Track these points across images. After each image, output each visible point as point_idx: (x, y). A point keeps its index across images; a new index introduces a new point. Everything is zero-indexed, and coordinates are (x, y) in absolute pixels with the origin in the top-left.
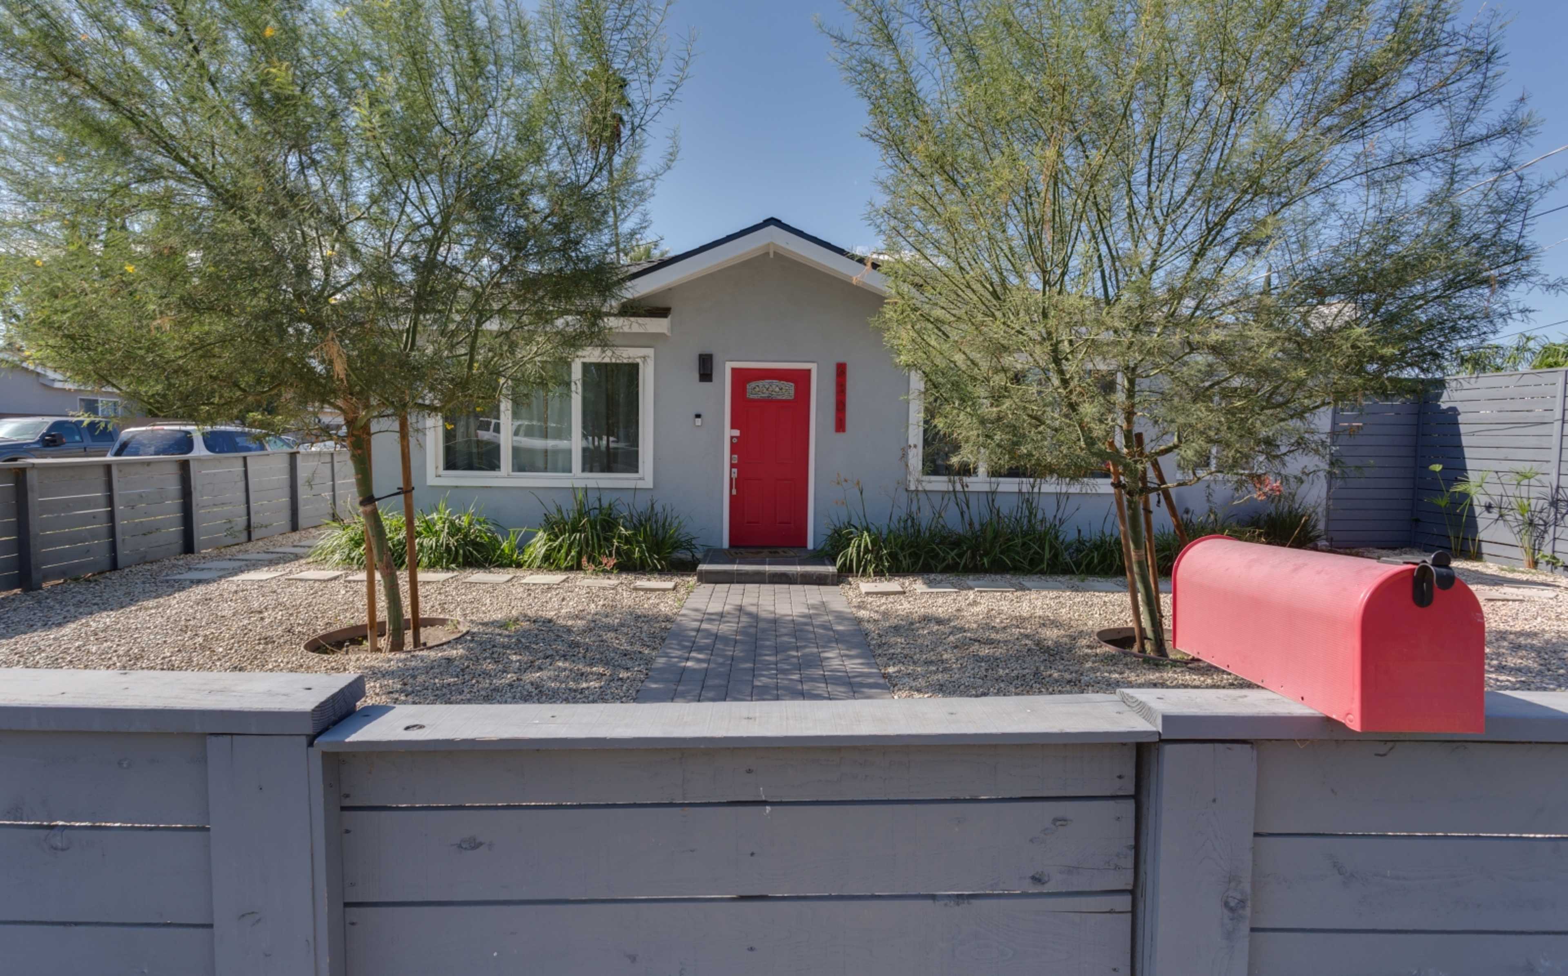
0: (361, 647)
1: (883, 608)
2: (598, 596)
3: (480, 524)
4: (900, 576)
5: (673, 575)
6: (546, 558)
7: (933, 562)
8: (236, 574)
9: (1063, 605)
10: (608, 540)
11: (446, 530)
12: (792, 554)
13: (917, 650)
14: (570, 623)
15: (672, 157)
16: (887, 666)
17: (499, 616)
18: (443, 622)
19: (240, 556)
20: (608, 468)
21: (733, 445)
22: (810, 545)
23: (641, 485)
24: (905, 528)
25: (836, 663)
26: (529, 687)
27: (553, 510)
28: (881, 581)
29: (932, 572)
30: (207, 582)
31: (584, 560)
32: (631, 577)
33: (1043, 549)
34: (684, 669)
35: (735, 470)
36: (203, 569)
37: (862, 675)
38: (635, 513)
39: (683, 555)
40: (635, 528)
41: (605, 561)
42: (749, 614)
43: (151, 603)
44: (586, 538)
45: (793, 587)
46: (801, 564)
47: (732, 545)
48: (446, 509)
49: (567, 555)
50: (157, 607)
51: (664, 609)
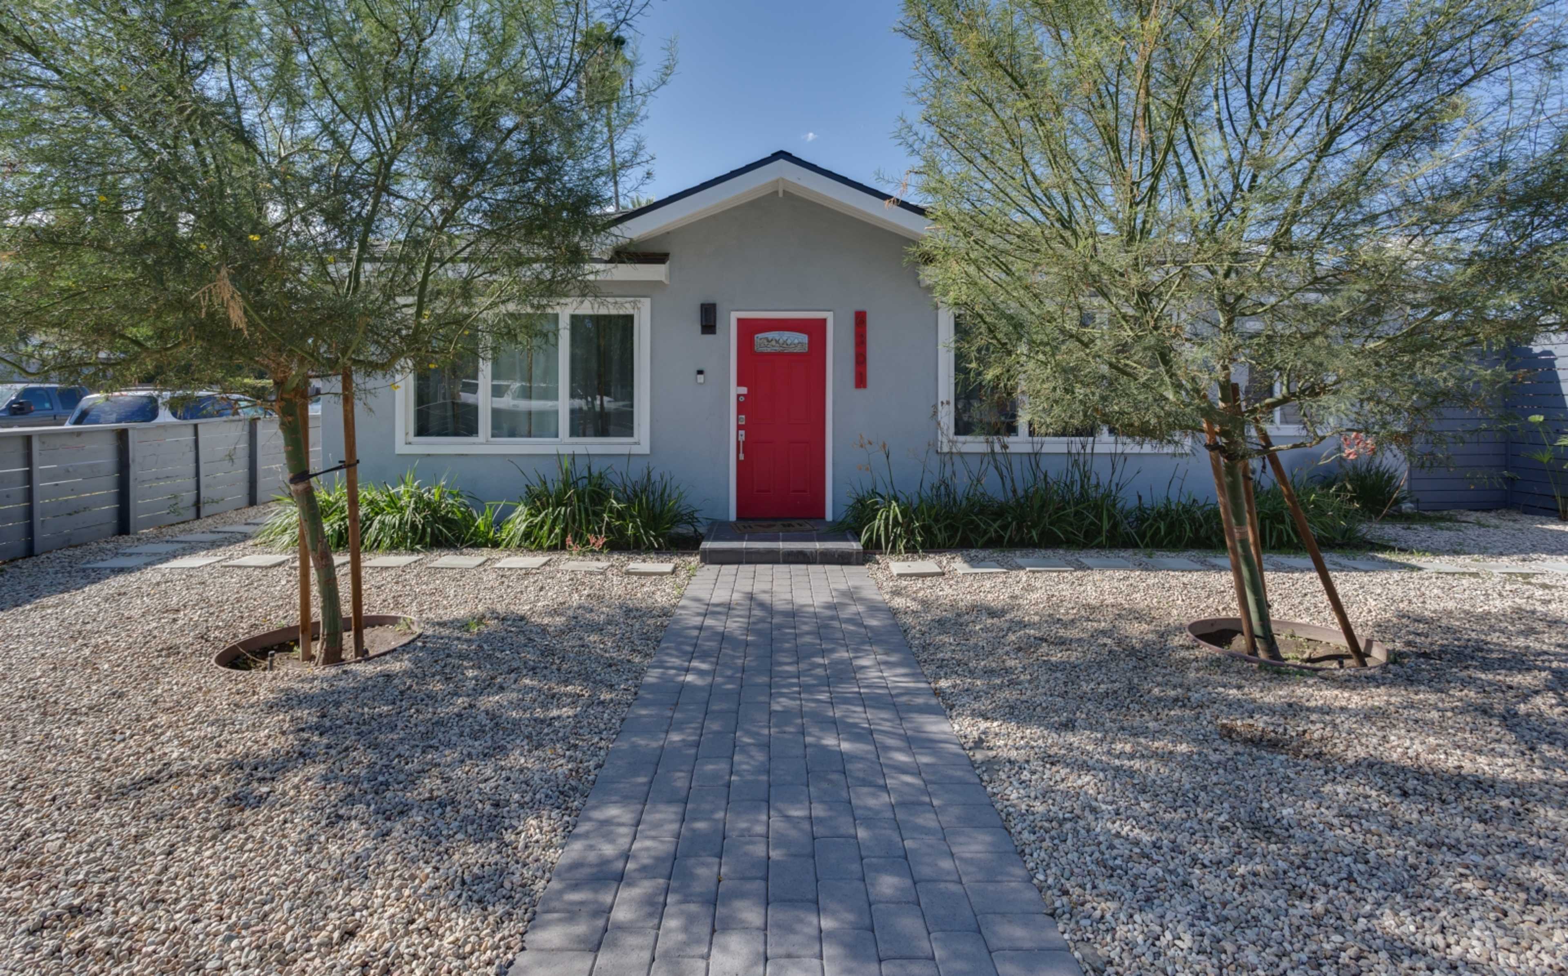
0: (291, 654)
1: (920, 594)
2: (583, 583)
3: (453, 496)
4: (935, 553)
5: (672, 554)
6: (527, 535)
7: (972, 536)
8: (167, 560)
9: (1134, 588)
10: (598, 515)
11: (412, 506)
12: (808, 527)
13: (972, 654)
14: (546, 621)
15: (668, 70)
16: (937, 678)
17: (461, 613)
18: (394, 621)
19: (182, 538)
20: (602, 431)
21: (739, 404)
22: (829, 517)
23: (636, 450)
24: (938, 496)
25: (873, 674)
26: (482, 717)
27: (535, 480)
28: (914, 560)
29: (972, 547)
30: (129, 570)
31: (569, 538)
32: (623, 558)
33: (1101, 520)
34: (683, 686)
35: (742, 432)
36: (131, 555)
37: (908, 692)
38: (629, 484)
39: (684, 530)
40: (629, 500)
41: (593, 541)
42: (762, 605)
43: (53, 600)
44: (573, 513)
45: (812, 568)
46: (820, 539)
47: (739, 517)
48: (415, 480)
49: (551, 531)
50: (56, 606)
51: (661, 599)
